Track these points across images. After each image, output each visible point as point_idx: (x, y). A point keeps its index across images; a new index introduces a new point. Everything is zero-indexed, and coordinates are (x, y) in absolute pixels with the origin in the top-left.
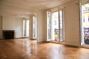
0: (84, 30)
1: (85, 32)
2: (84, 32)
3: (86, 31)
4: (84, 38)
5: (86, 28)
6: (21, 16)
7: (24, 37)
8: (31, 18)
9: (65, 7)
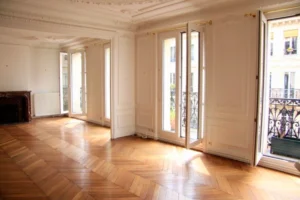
0: (271, 104)
1: (273, 111)
2: (270, 111)
3: (276, 109)
4: (269, 132)
5: (276, 100)
6: (51, 40)
7: (63, 112)
8: (86, 47)
9: (211, 23)
